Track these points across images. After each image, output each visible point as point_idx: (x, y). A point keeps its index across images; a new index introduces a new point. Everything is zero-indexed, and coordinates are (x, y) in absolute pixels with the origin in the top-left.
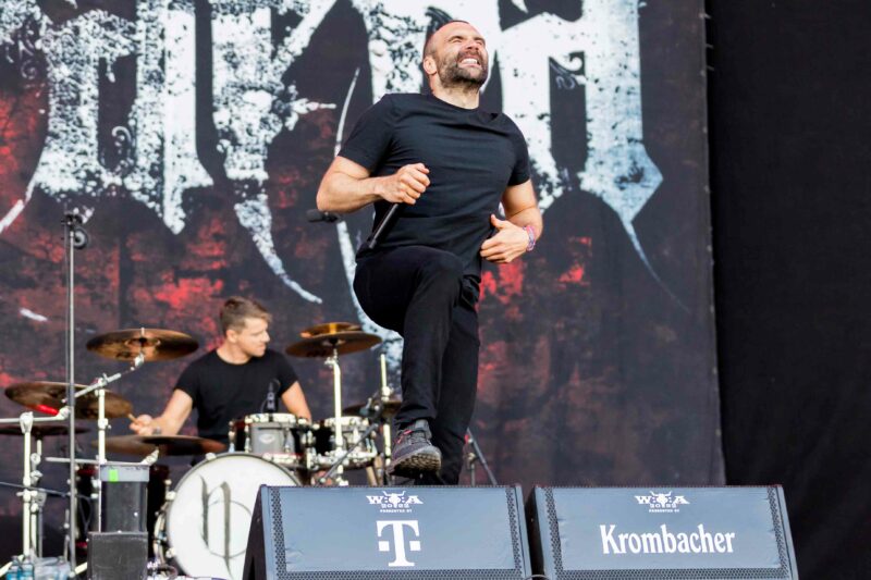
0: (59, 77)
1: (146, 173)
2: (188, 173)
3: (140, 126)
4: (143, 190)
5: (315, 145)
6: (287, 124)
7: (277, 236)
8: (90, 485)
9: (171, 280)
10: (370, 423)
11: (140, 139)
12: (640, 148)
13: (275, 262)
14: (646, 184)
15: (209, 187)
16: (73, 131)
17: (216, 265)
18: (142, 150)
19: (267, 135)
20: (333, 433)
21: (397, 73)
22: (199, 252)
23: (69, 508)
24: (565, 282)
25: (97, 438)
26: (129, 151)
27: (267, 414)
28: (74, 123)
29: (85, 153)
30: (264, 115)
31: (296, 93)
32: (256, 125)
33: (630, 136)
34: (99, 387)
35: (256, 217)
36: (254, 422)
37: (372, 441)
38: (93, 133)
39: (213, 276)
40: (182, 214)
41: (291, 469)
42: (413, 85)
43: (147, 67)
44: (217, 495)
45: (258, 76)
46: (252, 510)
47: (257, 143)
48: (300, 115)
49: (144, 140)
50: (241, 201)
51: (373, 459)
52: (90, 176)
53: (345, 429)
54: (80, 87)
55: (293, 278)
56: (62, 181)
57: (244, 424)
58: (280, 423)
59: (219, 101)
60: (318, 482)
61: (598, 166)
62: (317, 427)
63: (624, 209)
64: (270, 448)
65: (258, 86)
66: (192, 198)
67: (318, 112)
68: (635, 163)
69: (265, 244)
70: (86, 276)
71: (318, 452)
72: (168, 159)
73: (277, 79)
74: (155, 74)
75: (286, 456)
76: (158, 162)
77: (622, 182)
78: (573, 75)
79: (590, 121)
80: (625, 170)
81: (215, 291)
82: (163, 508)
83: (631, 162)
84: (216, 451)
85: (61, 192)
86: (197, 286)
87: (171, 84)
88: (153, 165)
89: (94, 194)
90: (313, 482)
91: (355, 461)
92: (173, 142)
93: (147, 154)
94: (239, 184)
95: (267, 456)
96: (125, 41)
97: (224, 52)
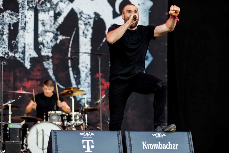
1: (20, 53)
2: (32, 53)
3: (19, 41)
4: (20, 57)
5: (64, 48)
6: (57, 42)
9: (27, 81)
10: (82, 114)
13: (53, 77)
15: (37, 57)
16: (2, 42)
17: (38, 77)
19: (52, 44)
20: (72, 117)
21: (86, 29)
22: (34, 74)
23: (1, 135)
26: (16, 47)
29: (5, 48)
30: (52, 39)
31: (60, 34)
32: (49, 41)
35: (49, 65)
36: (51, 113)
37: (82, 119)
38: (7, 42)
40: (30, 64)
43: (21, 25)
44: (40, 133)
45: (50, 28)
47: (50, 46)
48: (60, 40)
49: (20, 44)
50: (45, 61)
51: (82, 124)
53: (75, 116)
55: (58, 82)
57: (48, 114)
58: (58, 114)
59: (40, 35)
62: (67, 115)
65: (50, 31)
66: (32, 60)
67: (65, 39)
69: (51, 72)
70: (5, 79)
71: (68, 122)
72: (26, 50)
73: (55, 30)
74: (23, 27)
75: (59, 122)
81: (38, 84)
82: (26, 136)
84: (41, 121)
86: (33, 83)
87: (28, 30)
88: (22, 51)
89: (7, 58)
90: (66, 129)
91: (78, 124)
92: (28, 45)
93: (21, 48)
94: (45, 56)
95: (54, 122)
96: (16, 18)
97: (42, 22)
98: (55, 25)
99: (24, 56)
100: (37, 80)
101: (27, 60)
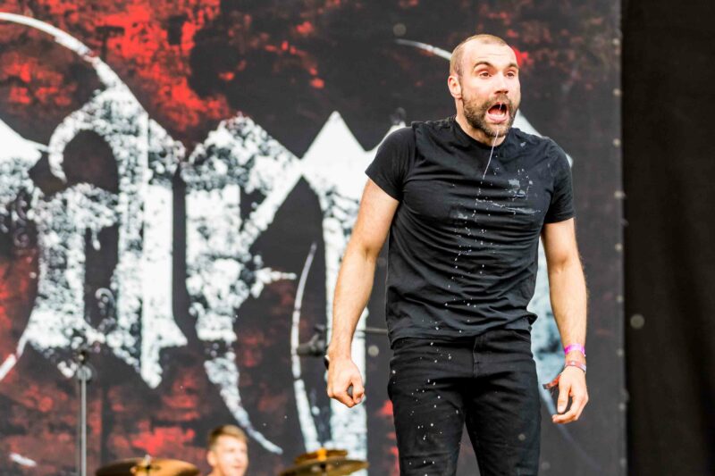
0: (49, 244)
1: (126, 332)
2: (164, 334)
3: (121, 289)
4: (124, 348)
5: (277, 311)
6: (253, 291)
7: (243, 390)
9: (147, 428)
11: (121, 300)
13: (241, 414)
15: (182, 347)
16: (61, 292)
17: (188, 417)
18: (122, 310)
19: (236, 300)
22: (173, 404)
26: (111, 312)
28: (63, 286)
29: (71, 313)
30: (233, 282)
31: (261, 263)
32: (225, 291)
35: (224, 374)
38: (80, 295)
40: (158, 369)
43: (128, 236)
45: (228, 246)
47: (227, 306)
48: (264, 284)
49: (125, 302)
50: (210, 358)
52: (76, 333)
54: (68, 253)
56: (51, 338)
59: (192, 269)
65: (227, 255)
66: (168, 356)
67: (281, 282)
69: (232, 398)
70: (72, 423)
72: (146, 319)
73: (244, 251)
74: (135, 242)
76: (137, 322)
80: (545, 342)
81: (187, 439)
85: (50, 348)
86: (171, 435)
87: (150, 252)
88: (132, 325)
89: (80, 349)
92: (152, 304)
93: (127, 314)
94: (209, 343)
96: (109, 212)
97: (198, 224)
98: (244, 234)
99: (138, 344)
100: (185, 426)
101: (150, 355)
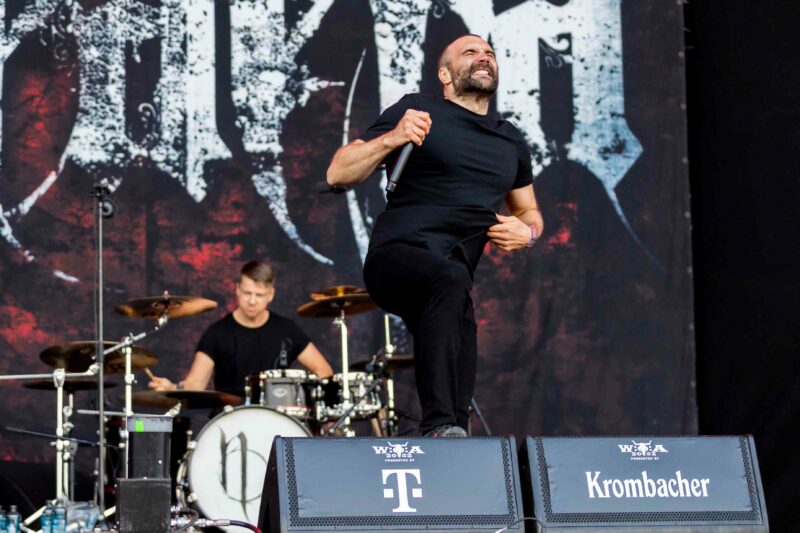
0: (89, 58)
1: (170, 146)
2: (209, 146)
3: (164, 102)
4: (167, 162)
5: (326, 120)
6: (300, 101)
7: (291, 203)
8: (118, 435)
9: (194, 244)
10: (375, 378)
11: (164, 114)
12: (622, 122)
13: (290, 228)
14: (628, 154)
15: (228, 159)
16: (102, 107)
17: (236, 231)
18: (166, 124)
19: (280, 112)
20: (341, 388)
21: (401, 53)
22: (220, 219)
23: (98, 455)
24: (553, 244)
25: (124, 392)
26: (154, 126)
27: (280, 370)
28: (103, 101)
29: (112, 128)
30: (278, 93)
31: (308, 72)
32: (271, 102)
33: (613, 110)
34: (126, 345)
35: (272, 187)
36: (268, 377)
37: (377, 395)
38: (121, 109)
39: (232, 241)
40: (203, 184)
41: (303, 420)
42: (415, 64)
43: (170, 49)
44: (235, 444)
45: (273, 57)
46: (267, 458)
47: (273, 119)
48: (312, 93)
49: (168, 115)
50: (258, 172)
51: (377, 411)
52: (118, 148)
53: (352, 384)
54: (109, 67)
55: (306, 242)
56: (92, 154)
57: (259, 379)
58: (292, 379)
59: (237, 81)
60: (327, 432)
61: (584, 138)
62: (326, 382)
63: (608, 177)
64: (282, 401)
65: (273, 66)
66: (212, 169)
67: (329, 89)
68: (617, 136)
69: (280, 212)
70: (115, 240)
71: (327, 405)
72: (191, 133)
73: (290, 60)
74: (177, 56)
75: (297, 409)
76: (181, 136)
77: (605, 153)
78: (560, 55)
79: (576, 96)
80: (608, 141)
81: (235, 254)
82: (185, 456)
83: (613, 134)
84: (234, 404)
85: (92, 163)
86: (218, 250)
88: (176, 139)
89: (122, 165)
90: (322, 432)
91: (361, 413)
92: (195, 118)
93: (170, 128)
94: (257, 155)
95: (280, 409)
97: (242, 35)
98: (290, 44)
99: (183, 158)
